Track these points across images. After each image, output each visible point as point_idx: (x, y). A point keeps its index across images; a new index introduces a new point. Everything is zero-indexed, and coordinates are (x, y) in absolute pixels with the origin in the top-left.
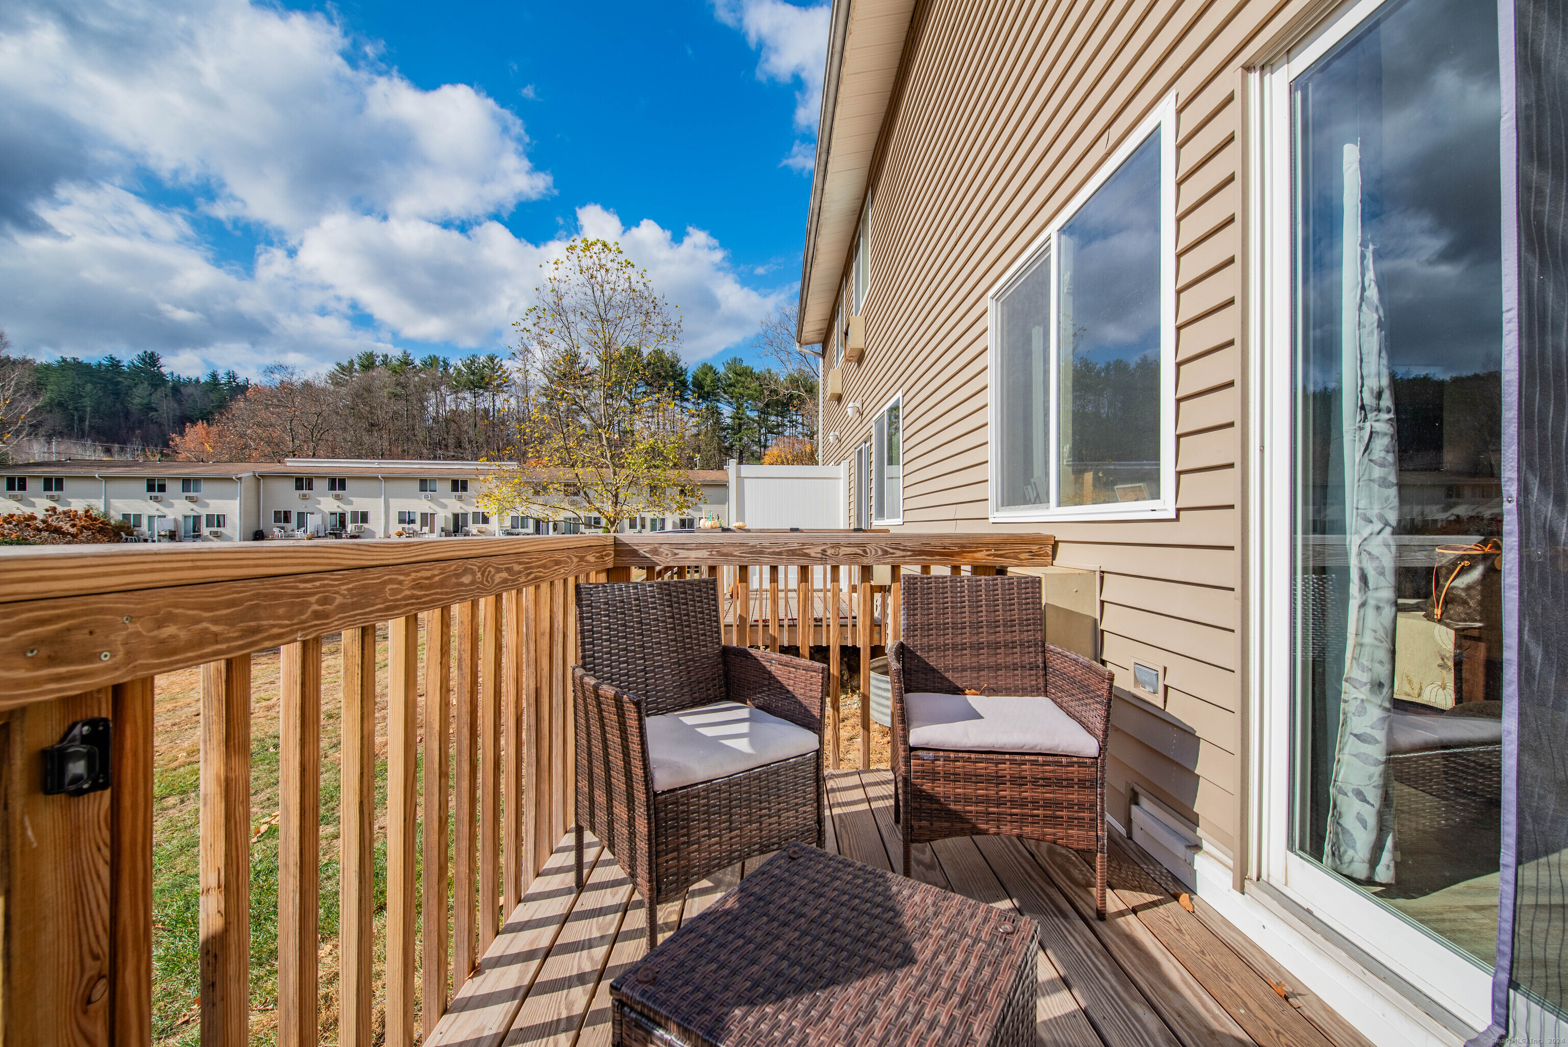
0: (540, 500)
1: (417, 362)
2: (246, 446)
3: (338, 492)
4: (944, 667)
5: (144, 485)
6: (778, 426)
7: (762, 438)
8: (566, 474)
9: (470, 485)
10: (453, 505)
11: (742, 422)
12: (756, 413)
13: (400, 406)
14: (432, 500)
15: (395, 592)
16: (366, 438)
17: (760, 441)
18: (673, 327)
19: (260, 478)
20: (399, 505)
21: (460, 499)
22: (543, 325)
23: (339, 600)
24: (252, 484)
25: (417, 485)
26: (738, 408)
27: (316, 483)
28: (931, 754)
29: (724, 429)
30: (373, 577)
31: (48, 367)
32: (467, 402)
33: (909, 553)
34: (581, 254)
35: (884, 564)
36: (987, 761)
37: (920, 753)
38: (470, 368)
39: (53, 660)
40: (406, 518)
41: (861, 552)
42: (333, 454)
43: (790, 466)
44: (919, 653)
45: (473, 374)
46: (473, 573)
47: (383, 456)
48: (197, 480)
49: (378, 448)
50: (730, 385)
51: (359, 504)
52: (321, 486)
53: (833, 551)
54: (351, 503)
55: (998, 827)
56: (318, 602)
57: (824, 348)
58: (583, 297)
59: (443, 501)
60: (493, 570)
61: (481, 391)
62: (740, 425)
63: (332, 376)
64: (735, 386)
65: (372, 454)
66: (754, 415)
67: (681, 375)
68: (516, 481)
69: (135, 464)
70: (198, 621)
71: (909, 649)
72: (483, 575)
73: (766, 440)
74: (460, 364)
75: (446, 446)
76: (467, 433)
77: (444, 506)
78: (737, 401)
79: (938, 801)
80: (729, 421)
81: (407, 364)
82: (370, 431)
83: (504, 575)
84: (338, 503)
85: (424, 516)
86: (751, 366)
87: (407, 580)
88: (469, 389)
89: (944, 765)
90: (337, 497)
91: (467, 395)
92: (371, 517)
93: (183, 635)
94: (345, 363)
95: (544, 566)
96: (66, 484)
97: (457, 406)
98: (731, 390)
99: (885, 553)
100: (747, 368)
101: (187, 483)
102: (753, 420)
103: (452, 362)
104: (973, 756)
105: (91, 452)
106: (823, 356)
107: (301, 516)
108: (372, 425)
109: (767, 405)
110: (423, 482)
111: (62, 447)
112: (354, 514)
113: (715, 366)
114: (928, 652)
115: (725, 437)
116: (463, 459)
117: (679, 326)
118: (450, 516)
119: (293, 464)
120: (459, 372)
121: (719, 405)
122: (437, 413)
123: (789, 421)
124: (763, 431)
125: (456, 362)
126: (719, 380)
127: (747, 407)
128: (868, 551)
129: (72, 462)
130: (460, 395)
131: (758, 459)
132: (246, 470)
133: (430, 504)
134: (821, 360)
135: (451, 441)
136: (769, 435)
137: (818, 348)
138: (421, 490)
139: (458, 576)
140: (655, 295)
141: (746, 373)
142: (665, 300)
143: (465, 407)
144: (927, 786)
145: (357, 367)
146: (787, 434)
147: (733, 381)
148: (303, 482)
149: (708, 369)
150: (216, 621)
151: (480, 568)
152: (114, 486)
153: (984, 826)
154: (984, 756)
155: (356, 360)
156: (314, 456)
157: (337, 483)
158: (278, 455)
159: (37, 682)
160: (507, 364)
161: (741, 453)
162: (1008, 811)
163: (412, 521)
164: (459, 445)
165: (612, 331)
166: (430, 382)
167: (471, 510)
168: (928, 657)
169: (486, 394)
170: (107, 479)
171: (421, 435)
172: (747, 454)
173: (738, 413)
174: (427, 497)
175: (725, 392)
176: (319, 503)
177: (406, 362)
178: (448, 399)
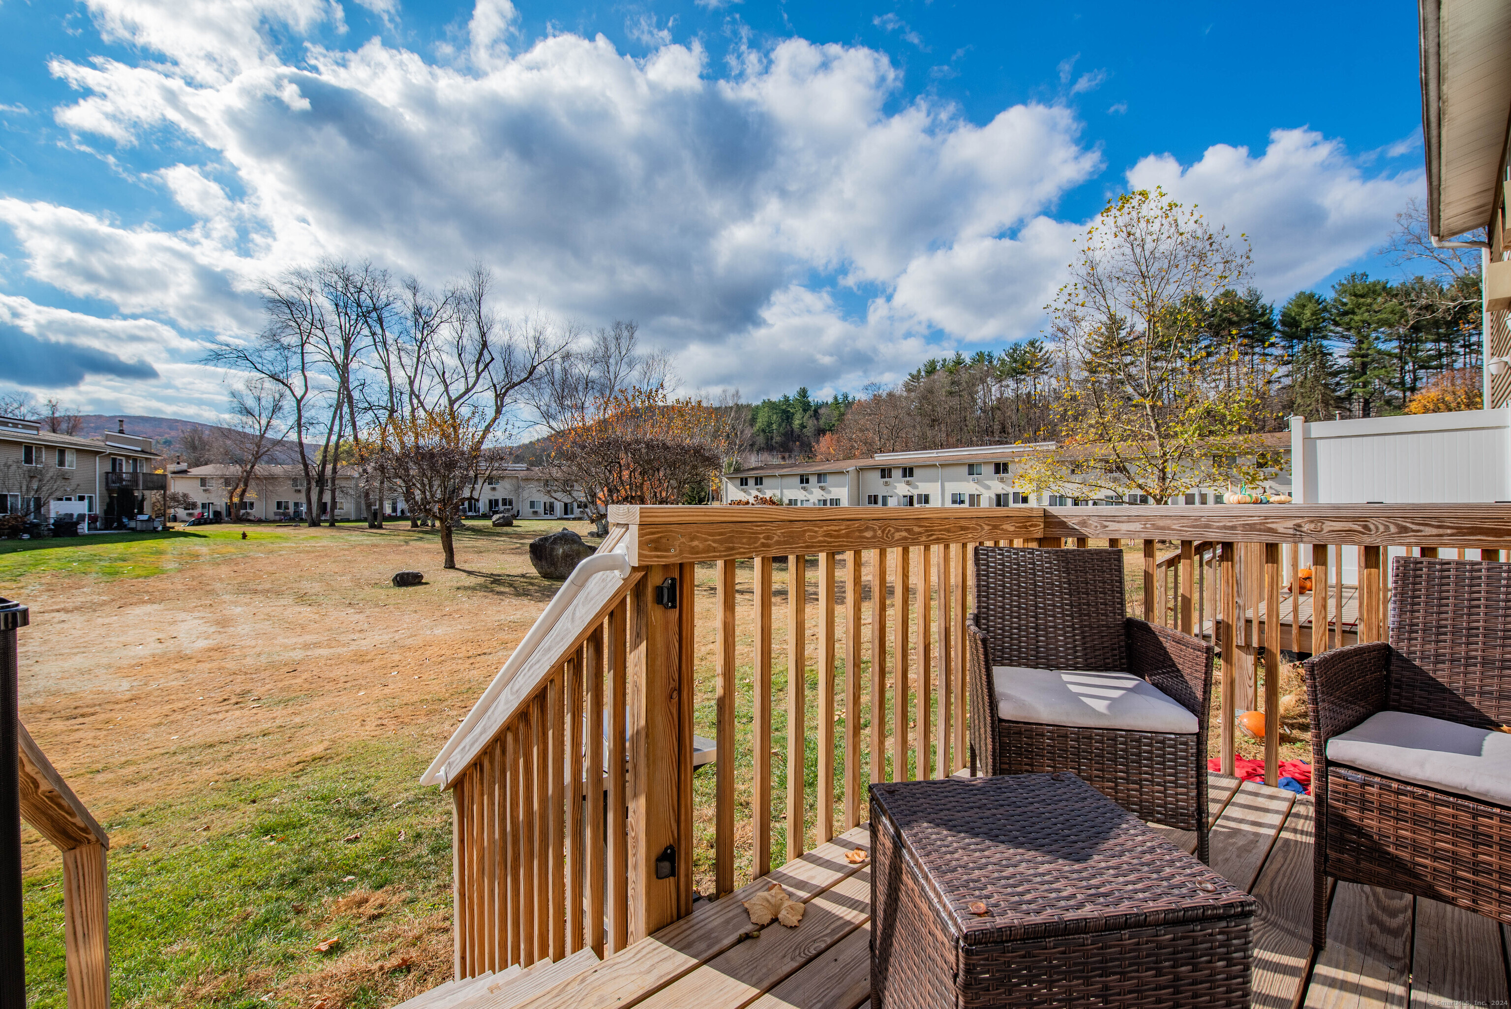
0: (1078, 478)
1: (968, 361)
2: (853, 447)
3: (908, 479)
4: (1465, 688)
5: (798, 479)
6: (1440, 355)
7: (1408, 378)
8: (1101, 450)
9: (1011, 467)
10: (997, 486)
11: (1369, 359)
12: (1395, 344)
13: (954, 402)
14: (978, 482)
15: (812, 537)
16: (929, 433)
17: (1402, 382)
18: (1239, 261)
19: (860, 470)
20: (953, 487)
21: (1002, 480)
22: (1075, 301)
23: (776, 538)
24: (853, 475)
25: (965, 470)
26: (1361, 342)
27: (894, 472)
28: (1360, 776)
29: (1335, 374)
30: (797, 527)
31: (757, 407)
32: (1010, 389)
33: (1449, 531)
34: (1118, 214)
35: (1401, 544)
36: (1455, 806)
37: (1342, 771)
38: (1012, 357)
39: (656, 549)
40: (957, 499)
41: (1360, 529)
42: (907, 449)
43: (1453, 413)
44: (1417, 663)
45: (1015, 361)
46: (874, 530)
47: (942, 447)
48: (825, 474)
49: (937, 440)
50: (1346, 313)
51: (923, 488)
52: (897, 474)
53: (1312, 526)
54: (917, 487)
55: (1474, 901)
56: (764, 538)
57: (1491, 234)
58: (1122, 258)
59: (987, 482)
60: (893, 530)
61: (1023, 377)
62: (1364, 366)
63: (906, 385)
64: (1353, 313)
65: (935, 446)
66: (1392, 346)
67: (1263, 315)
68: (1049, 460)
69: (794, 465)
70: (706, 540)
71: (1399, 656)
72: (883, 532)
73: (1415, 379)
74: (1003, 355)
75: (992, 432)
76: (1010, 418)
77: (988, 488)
78: (1359, 333)
79: (1369, 837)
80: (1342, 362)
81: (959, 363)
82: (932, 426)
83: (904, 534)
84: (908, 487)
85: (971, 496)
86: (1383, 279)
87: (821, 531)
88: (1012, 376)
89: (1380, 795)
90: (908, 483)
91: (1011, 383)
92: (931, 499)
93: (701, 546)
94: (915, 373)
95: (948, 530)
96: (764, 480)
97: (1002, 394)
98: (1347, 319)
99: (1403, 530)
100: (1375, 284)
101: (821, 476)
102: (1390, 355)
103: (996, 354)
104: (1431, 794)
105: (776, 460)
106: (1490, 245)
107: (885, 498)
108: (933, 421)
109: (1416, 328)
110: (971, 466)
111: (763, 458)
112: (919, 496)
113: (1318, 292)
114: (1436, 663)
115: (1338, 384)
116: (1007, 443)
117: (1248, 257)
118: (994, 497)
119: (881, 459)
120: (1003, 362)
121: (1325, 343)
122: (985, 403)
123: (1464, 346)
124: (1410, 366)
125: (999, 353)
126: (1325, 309)
127: (1377, 338)
128: (1372, 527)
129: (767, 466)
130: (1004, 383)
131: (1397, 407)
132: (851, 465)
133: (976, 486)
134: (1485, 252)
135: (997, 427)
136: (1421, 373)
137: (1482, 234)
138: (970, 474)
139: (860, 531)
140: (1212, 230)
141: (1374, 292)
142: (1225, 233)
143: (1009, 394)
144: (1353, 814)
145: (923, 373)
146: (1459, 365)
147: (1350, 306)
148: (886, 472)
149: (1305, 299)
150: (714, 541)
151: (880, 528)
152: (786, 481)
153: (1449, 893)
154: (1451, 799)
155: (922, 368)
156: (893, 451)
157: (908, 472)
158: (870, 453)
159: (651, 557)
160: (1049, 346)
161: (1367, 403)
162: (1495, 885)
163: (962, 502)
164: (1003, 430)
165: (1156, 287)
166: (978, 376)
167: (1011, 491)
168: (1435, 671)
169: (1028, 379)
170: (782, 476)
171: (971, 424)
172: (1376, 404)
173: (1360, 349)
174: (973, 480)
175: (1336, 324)
176: (895, 488)
177: (958, 362)
178: (993, 389)
